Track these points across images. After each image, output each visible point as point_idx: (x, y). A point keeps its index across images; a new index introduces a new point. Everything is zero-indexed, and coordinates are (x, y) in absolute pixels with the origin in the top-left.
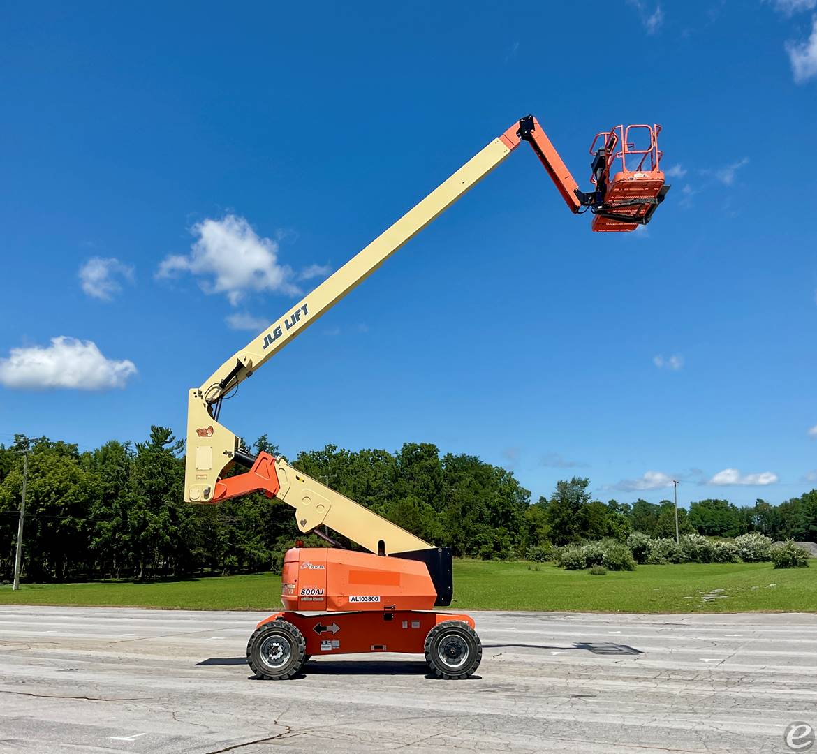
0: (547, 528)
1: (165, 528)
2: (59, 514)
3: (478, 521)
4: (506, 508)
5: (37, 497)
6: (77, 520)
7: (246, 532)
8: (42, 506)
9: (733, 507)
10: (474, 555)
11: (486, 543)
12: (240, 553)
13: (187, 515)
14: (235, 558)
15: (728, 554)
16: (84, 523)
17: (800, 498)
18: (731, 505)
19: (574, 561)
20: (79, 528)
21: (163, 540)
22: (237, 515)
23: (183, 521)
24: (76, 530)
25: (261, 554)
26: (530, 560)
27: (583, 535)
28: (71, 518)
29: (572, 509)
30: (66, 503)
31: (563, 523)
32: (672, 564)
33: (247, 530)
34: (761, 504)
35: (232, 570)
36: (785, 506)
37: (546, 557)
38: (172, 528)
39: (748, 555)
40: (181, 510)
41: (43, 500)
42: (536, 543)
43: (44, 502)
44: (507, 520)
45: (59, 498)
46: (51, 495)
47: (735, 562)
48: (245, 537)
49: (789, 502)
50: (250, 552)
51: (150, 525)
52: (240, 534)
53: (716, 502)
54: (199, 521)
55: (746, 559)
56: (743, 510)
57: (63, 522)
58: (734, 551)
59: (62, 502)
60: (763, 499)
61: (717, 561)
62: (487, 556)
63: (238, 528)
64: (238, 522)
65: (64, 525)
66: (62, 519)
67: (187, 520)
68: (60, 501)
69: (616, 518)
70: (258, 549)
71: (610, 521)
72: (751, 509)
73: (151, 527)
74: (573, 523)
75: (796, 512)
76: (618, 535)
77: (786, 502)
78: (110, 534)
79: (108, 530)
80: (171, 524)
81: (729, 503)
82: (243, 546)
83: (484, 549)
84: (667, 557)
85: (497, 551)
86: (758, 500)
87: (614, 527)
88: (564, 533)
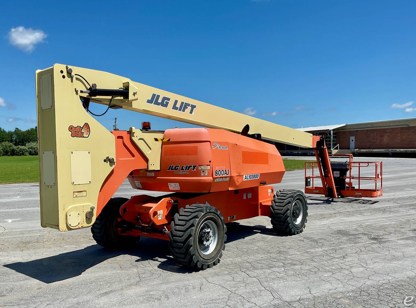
9: (4, 131)
15: (22, 152)
18: (3, 130)
34: (17, 130)
36: (28, 131)
39: (32, 152)
47: (25, 155)
49: (30, 130)
55: (31, 154)
56: (9, 132)
58: (26, 150)
60: (18, 128)
61: (18, 155)
72: (12, 132)
75: (33, 134)
77: (29, 130)
86: (16, 128)
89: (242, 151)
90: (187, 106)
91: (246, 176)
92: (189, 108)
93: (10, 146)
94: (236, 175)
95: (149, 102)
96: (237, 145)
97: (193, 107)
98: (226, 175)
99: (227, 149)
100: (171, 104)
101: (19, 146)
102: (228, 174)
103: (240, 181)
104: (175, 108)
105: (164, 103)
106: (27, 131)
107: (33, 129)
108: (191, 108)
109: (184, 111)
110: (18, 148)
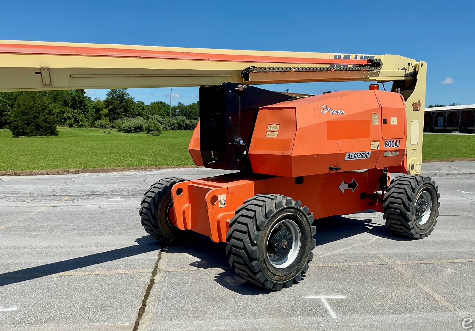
0: (106, 111)
3: (64, 106)
4: (81, 99)
10: (63, 125)
11: (69, 118)
17: (196, 103)
19: (129, 128)
26: (97, 128)
27: (125, 115)
29: (119, 101)
31: (115, 108)
32: (171, 130)
37: (106, 126)
42: (100, 118)
44: (81, 106)
49: (192, 104)
53: (162, 103)
62: (71, 126)
69: (141, 106)
71: (138, 108)
72: (176, 107)
74: (120, 108)
75: (195, 109)
76: (142, 115)
81: (167, 104)
83: (68, 121)
84: (169, 127)
85: (77, 122)
86: (179, 103)
87: (140, 111)
88: (115, 113)
93: (183, 121)
101: (192, 120)
106: (188, 105)
107: (195, 103)
110: (191, 122)
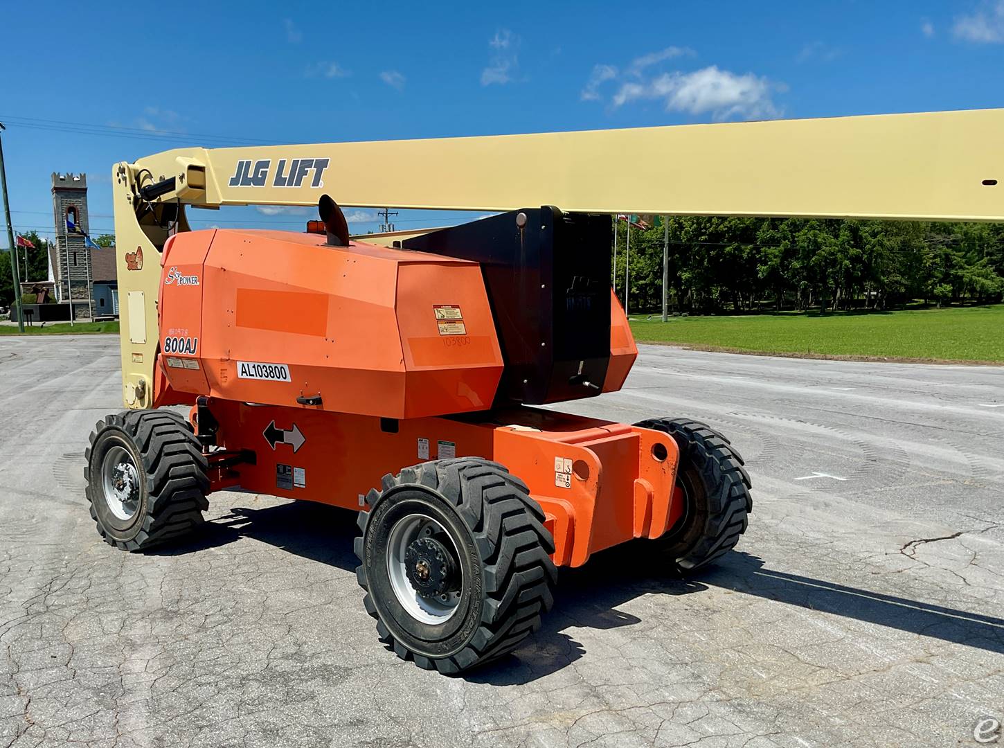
1: (844, 251)
2: (722, 241)
5: (699, 224)
6: (743, 247)
7: (965, 255)
8: (704, 234)
12: (957, 282)
13: (874, 235)
14: (949, 287)
16: (751, 250)
20: (745, 255)
21: (841, 265)
22: (953, 232)
23: (869, 243)
24: (742, 257)
25: (988, 282)
28: (736, 244)
30: (730, 228)
33: (967, 252)
35: (946, 302)
38: (853, 251)
40: (867, 229)
41: (705, 228)
43: (706, 229)
45: (722, 223)
46: (713, 220)
48: (964, 260)
50: (971, 280)
51: (824, 248)
52: (957, 257)
54: (893, 242)
57: (728, 249)
59: (725, 227)
63: (954, 249)
64: (954, 241)
65: (729, 253)
66: (726, 246)
67: (873, 241)
68: (722, 226)
70: (983, 276)
73: (825, 250)
78: (778, 260)
79: (775, 257)
80: (852, 247)
82: (960, 272)
89: (239, 290)
90: (306, 169)
91: (243, 365)
92: (312, 171)
94: (219, 358)
95: (234, 182)
96: (225, 270)
97: (322, 164)
98: (187, 354)
99: (198, 283)
100: (272, 172)
102: (193, 352)
103: (230, 378)
104: (279, 181)
105: (260, 176)
108: (315, 169)
109: (298, 184)
